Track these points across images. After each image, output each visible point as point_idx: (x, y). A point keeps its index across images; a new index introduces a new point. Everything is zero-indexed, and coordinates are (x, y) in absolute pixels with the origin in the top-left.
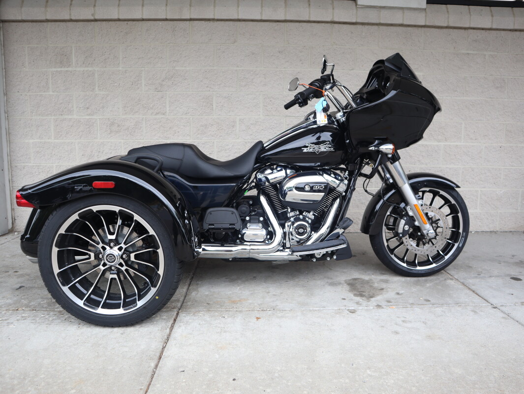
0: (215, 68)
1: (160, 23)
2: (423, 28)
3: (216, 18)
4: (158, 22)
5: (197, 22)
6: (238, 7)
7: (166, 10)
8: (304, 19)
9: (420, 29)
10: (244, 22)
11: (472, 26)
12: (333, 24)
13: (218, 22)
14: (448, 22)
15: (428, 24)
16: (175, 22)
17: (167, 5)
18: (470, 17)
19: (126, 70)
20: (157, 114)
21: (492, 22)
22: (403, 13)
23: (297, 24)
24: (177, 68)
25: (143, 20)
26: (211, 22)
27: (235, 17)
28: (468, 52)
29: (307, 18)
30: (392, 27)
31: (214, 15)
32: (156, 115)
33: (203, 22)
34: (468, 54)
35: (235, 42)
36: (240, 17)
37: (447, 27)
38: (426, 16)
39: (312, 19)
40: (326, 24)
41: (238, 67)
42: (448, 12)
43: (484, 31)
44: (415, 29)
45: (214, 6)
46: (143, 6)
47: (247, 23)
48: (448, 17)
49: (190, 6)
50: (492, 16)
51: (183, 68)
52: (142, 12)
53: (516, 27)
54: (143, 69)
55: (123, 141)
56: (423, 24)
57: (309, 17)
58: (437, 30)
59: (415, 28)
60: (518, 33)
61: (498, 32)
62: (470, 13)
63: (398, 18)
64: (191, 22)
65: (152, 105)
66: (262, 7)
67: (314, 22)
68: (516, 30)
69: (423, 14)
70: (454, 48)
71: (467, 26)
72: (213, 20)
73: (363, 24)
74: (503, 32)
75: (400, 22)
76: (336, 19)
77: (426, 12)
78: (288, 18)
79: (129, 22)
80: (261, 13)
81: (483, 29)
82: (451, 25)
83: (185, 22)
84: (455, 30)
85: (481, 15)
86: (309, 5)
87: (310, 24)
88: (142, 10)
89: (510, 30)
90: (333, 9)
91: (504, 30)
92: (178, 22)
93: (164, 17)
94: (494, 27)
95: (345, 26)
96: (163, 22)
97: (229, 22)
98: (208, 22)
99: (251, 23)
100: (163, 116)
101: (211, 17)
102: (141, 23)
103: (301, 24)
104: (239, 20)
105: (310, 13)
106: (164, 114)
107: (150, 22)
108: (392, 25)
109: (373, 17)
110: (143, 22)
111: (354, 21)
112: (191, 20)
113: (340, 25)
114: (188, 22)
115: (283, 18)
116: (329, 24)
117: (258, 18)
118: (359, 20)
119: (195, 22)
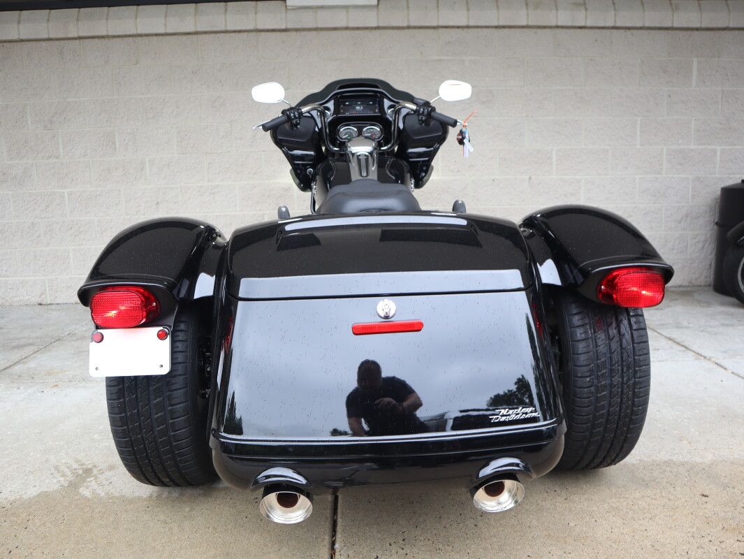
0: (115, 97)
1: (44, 44)
2: (377, 30)
3: (110, 34)
4: (41, 42)
5: (89, 40)
6: (136, 18)
7: (48, 27)
8: (220, 29)
9: (373, 31)
10: (145, 38)
11: (441, 23)
12: (259, 33)
13: (115, 39)
14: (408, 20)
15: (381, 25)
16: (62, 41)
17: (48, 20)
18: (438, 14)
19: (7, 105)
20: (49, 157)
21: (468, 18)
22: (348, 12)
23: (213, 35)
24: (69, 100)
25: (22, 41)
26: (107, 40)
27: (133, 32)
28: (441, 58)
29: (223, 28)
30: (336, 32)
31: (107, 30)
32: (48, 159)
33: (96, 40)
34: (440, 60)
35: (137, 63)
36: (139, 32)
37: (409, 27)
38: (378, 15)
39: (229, 28)
40: (250, 33)
41: (142, 94)
42: (408, 7)
43: (460, 30)
44: (367, 33)
45: (107, 19)
46: (19, 22)
47: (151, 38)
48: (408, 14)
49: (77, 21)
50: (468, 10)
51: (77, 99)
52: (19, 31)
53: (502, 23)
54: (27, 102)
55: (10, 193)
56: (375, 25)
57: (226, 26)
58: (396, 31)
59: (367, 31)
60: (506, 30)
61: (479, 30)
62: (438, 7)
63: (341, 20)
64: (82, 41)
65: (41, 148)
66: (166, 16)
67: (235, 32)
68: (504, 27)
69: (373, 13)
70: (422, 54)
71: (435, 24)
72: (108, 37)
73: (297, 30)
74: (485, 30)
75: (344, 24)
76: (260, 27)
77: (378, 9)
78: (199, 29)
79: (5, 44)
80: (165, 25)
81: (458, 27)
82: (413, 24)
83: (74, 41)
84: (421, 30)
85: (453, 9)
86: (226, 10)
87: (228, 35)
88: (18, 28)
89: (496, 27)
90: (256, 13)
91: (487, 27)
92: (66, 41)
93: (45, 36)
94: (471, 24)
95: (274, 34)
96: (47, 42)
97: (129, 38)
98: (103, 39)
99: (155, 38)
100: (56, 160)
101: (104, 33)
102: (19, 44)
103: (218, 35)
104: (141, 35)
105: (226, 21)
106: (57, 158)
107: (31, 43)
108: (335, 29)
109: (307, 20)
110: (23, 43)
111: (283, 27)
112: (80, 38)
113: (268, 34)
114: (78, 41)
115: (193, 30)
116: (254, 34)
117: (162, 31)
118: (290, 26)
119: (86, 40)
